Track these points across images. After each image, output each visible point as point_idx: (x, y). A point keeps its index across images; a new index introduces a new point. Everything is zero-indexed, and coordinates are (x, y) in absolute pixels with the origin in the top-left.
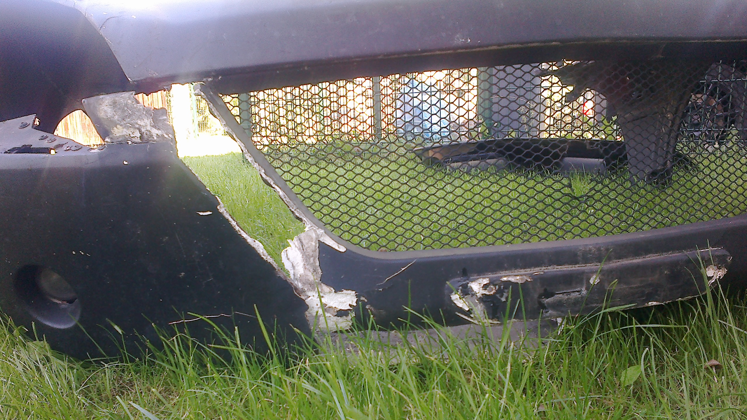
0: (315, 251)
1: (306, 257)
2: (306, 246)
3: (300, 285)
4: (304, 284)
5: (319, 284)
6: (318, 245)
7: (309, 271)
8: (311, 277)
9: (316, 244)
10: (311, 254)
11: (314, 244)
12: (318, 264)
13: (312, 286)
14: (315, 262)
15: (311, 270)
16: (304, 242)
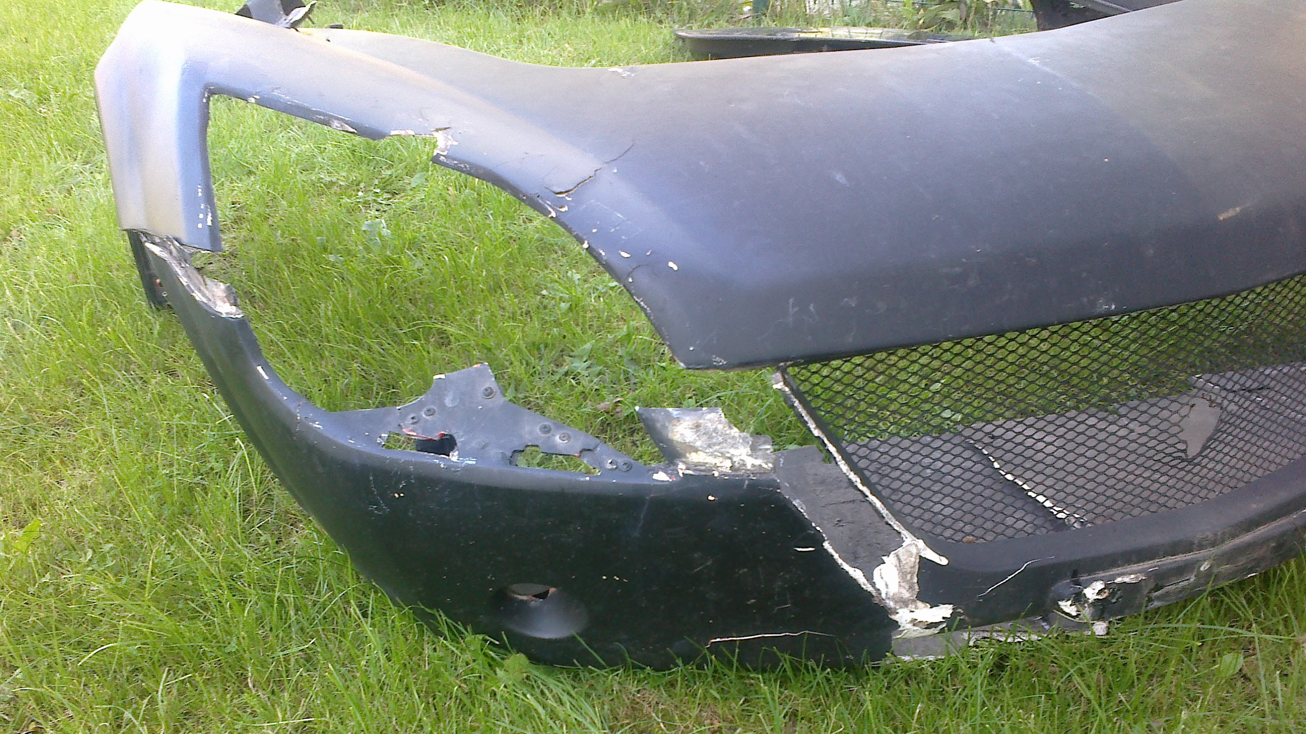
0: (914, 567)
1: (903, 574)
2: (904, 562)
3: (891, 604)
4: (896, 602)
5: (913, 601)
6: (918, 561)
7: (904, 588)
8: (906, 595)
9: (915, 559)
10: (909, 570)
11: (914, 560)
12: (915, 580)
13: (905, 603)
14: (912, 578)
15: (907, 587)
16: (902, 558)
